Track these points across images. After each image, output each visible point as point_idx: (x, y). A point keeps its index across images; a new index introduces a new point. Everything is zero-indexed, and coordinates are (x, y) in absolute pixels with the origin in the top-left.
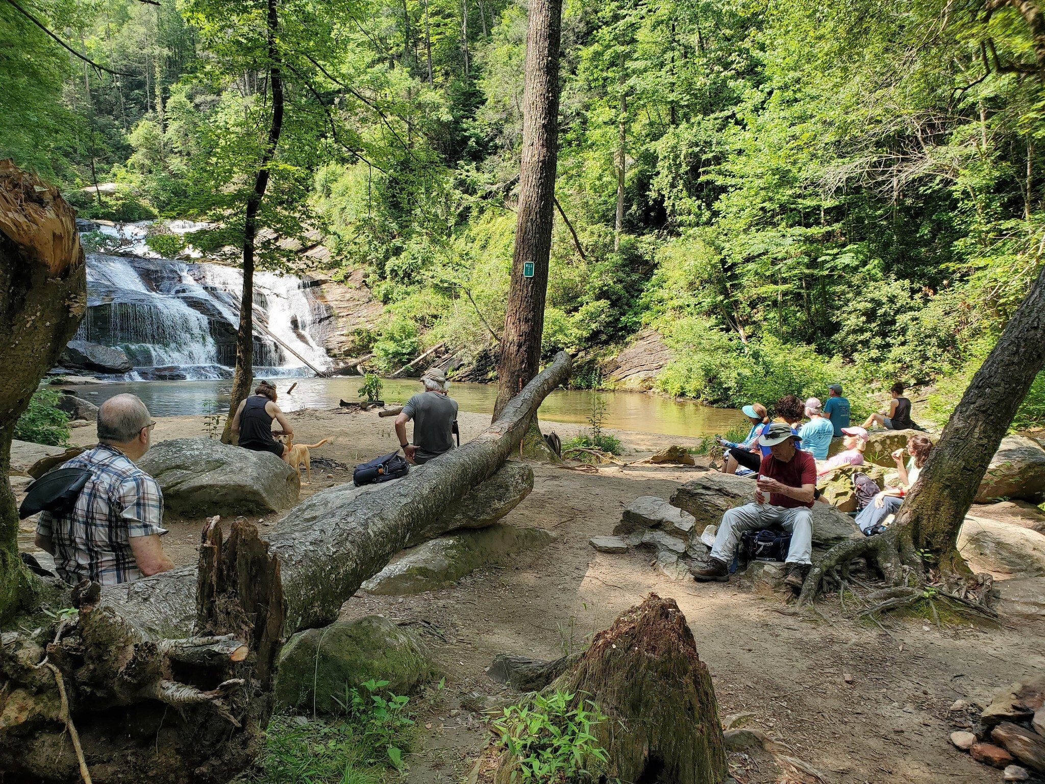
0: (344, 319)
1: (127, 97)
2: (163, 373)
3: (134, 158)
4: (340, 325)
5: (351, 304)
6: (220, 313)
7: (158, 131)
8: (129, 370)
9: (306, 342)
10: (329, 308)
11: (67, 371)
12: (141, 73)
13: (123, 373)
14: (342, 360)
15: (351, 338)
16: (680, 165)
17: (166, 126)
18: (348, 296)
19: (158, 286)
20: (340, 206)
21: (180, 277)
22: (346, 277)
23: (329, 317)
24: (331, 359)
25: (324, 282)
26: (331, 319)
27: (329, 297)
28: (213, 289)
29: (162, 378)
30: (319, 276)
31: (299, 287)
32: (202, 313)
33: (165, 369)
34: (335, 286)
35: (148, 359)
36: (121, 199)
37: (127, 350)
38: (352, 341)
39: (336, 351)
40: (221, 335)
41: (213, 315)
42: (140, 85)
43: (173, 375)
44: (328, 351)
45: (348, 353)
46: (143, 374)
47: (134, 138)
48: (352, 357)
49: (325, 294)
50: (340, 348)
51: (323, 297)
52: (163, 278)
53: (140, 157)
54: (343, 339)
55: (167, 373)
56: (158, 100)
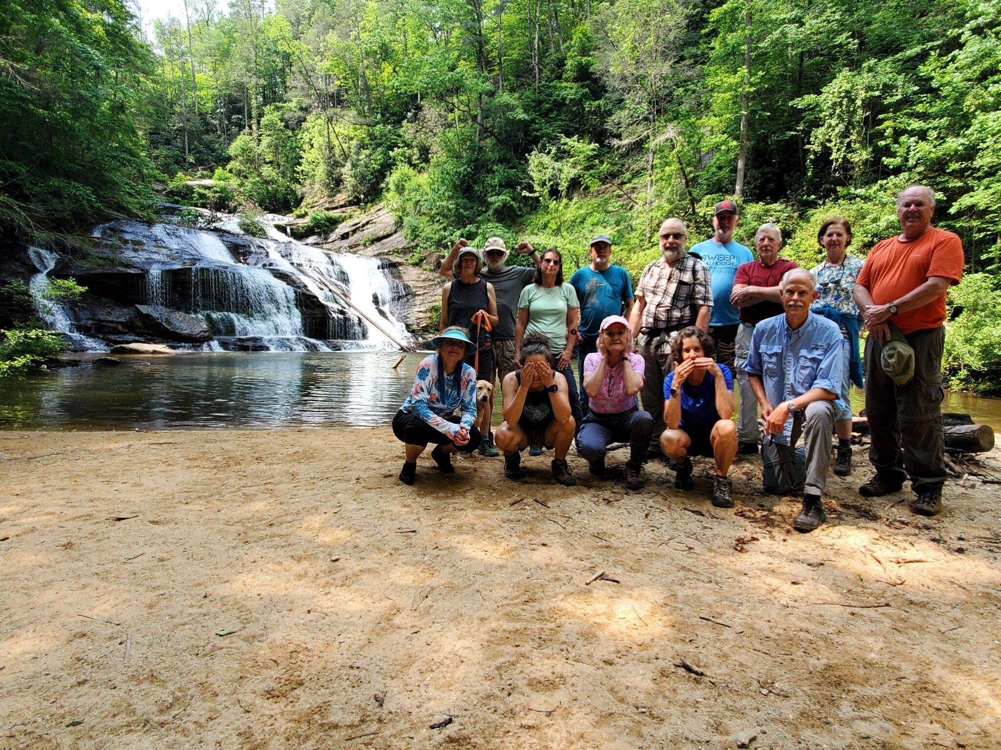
0: (421, 297)
1: (229, 119)
2: (245, 344)
3: (232, 165)
4: (418, 302)
5: (427, 284)
6: (305, 286)
7: (253, 144)
8: (208, 339)
9: (386, 318)
10: (406, 287)
11: (137, 338)
12: (240, 101)
13: (203, 342)
14: (421, 336)
15: (429, 315)
16: (855, 111)
17: (260, 141)
18: (423, 277)
19: (245, 260)
20: (414, 200)
21: (267, 253)
22: (421, 260)
23: (406, 295)
24: (410, 334)
25: (401, 264)
26: (409, 297)
27: (406, 278)
28: (300, 265)
29: (245, 349)
30: (395, 259)
31: (379, 268)
32: (288, 284)
33: (248, 340)
34: (411, 268)
35: (230, 329)
36: (217, 192)
37: (209, 318)
38: (430, 318)
39: (415, 327)
40: (307, 307)
41: (298, 287)
42: (240, 111)
43: (256, 346)
44: (408, 326)
45: (425, 330)
46: (224, 345)
47: (234, 148)
48: (430, 333)
49: (402, 275)
50: (418, 324)
51: (400, 277)
52: (251, 253)
53: (238, 164)
54: (422, 315)
55: (250, 344)
56: (254, 121)
